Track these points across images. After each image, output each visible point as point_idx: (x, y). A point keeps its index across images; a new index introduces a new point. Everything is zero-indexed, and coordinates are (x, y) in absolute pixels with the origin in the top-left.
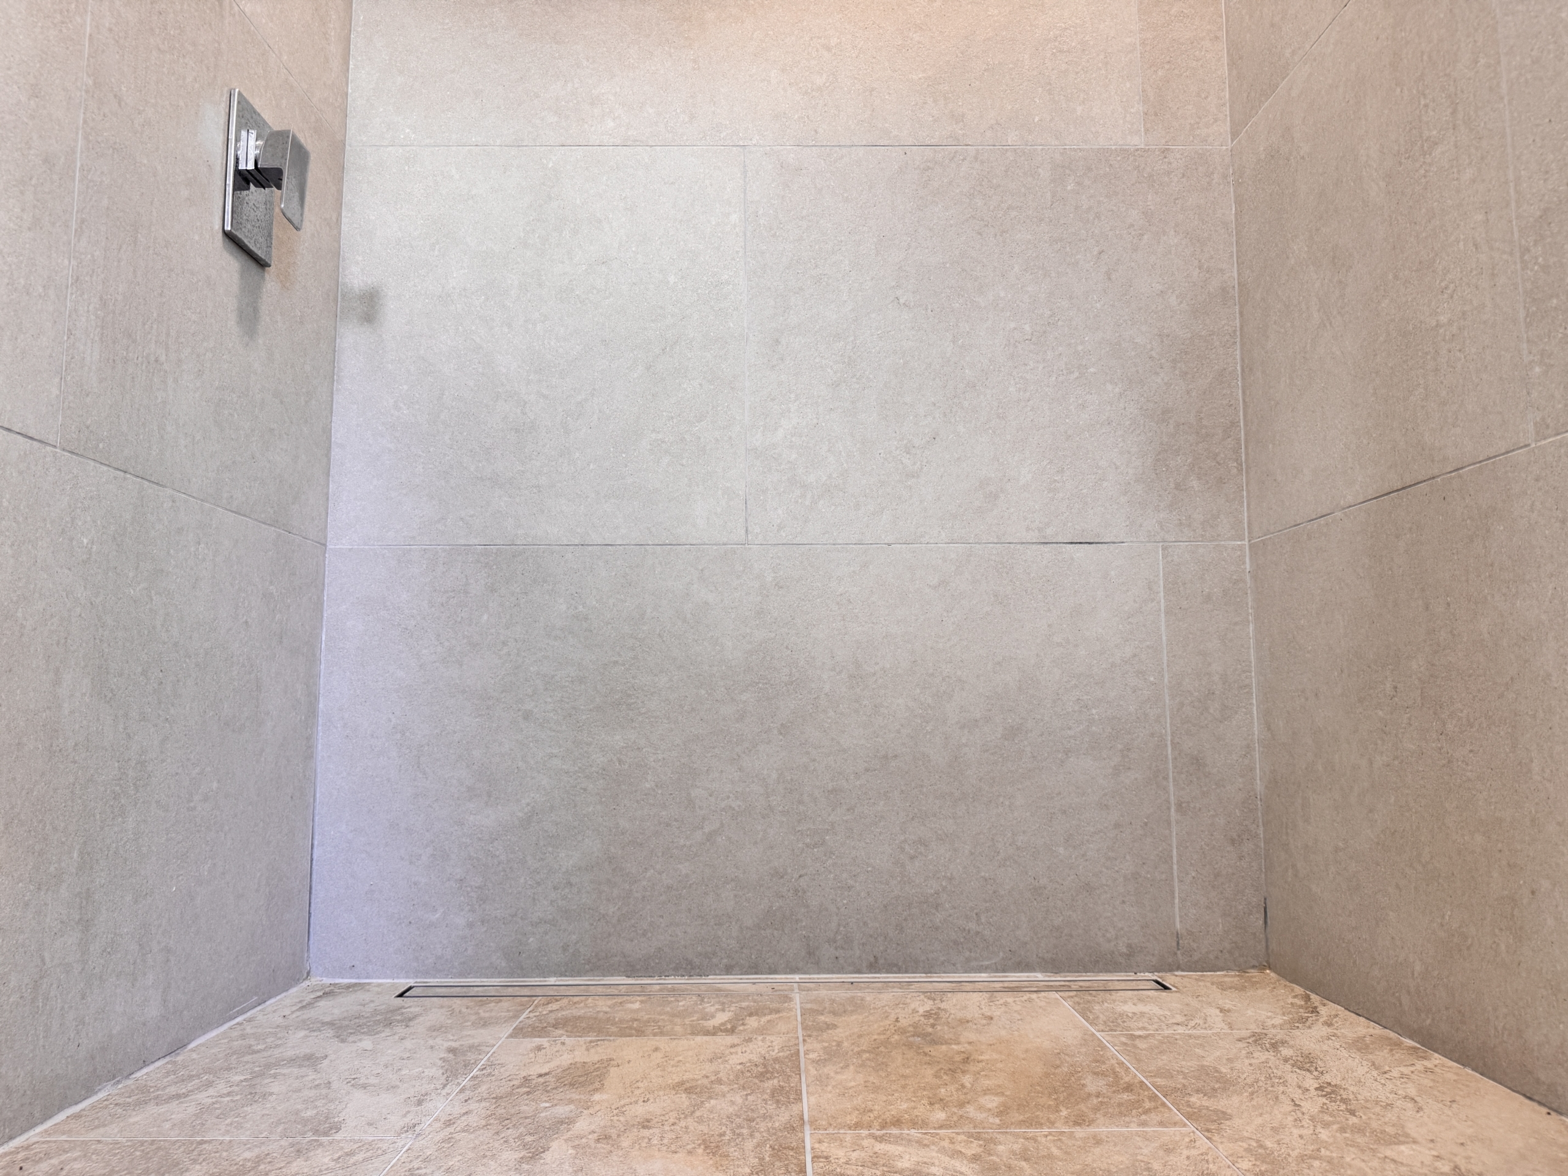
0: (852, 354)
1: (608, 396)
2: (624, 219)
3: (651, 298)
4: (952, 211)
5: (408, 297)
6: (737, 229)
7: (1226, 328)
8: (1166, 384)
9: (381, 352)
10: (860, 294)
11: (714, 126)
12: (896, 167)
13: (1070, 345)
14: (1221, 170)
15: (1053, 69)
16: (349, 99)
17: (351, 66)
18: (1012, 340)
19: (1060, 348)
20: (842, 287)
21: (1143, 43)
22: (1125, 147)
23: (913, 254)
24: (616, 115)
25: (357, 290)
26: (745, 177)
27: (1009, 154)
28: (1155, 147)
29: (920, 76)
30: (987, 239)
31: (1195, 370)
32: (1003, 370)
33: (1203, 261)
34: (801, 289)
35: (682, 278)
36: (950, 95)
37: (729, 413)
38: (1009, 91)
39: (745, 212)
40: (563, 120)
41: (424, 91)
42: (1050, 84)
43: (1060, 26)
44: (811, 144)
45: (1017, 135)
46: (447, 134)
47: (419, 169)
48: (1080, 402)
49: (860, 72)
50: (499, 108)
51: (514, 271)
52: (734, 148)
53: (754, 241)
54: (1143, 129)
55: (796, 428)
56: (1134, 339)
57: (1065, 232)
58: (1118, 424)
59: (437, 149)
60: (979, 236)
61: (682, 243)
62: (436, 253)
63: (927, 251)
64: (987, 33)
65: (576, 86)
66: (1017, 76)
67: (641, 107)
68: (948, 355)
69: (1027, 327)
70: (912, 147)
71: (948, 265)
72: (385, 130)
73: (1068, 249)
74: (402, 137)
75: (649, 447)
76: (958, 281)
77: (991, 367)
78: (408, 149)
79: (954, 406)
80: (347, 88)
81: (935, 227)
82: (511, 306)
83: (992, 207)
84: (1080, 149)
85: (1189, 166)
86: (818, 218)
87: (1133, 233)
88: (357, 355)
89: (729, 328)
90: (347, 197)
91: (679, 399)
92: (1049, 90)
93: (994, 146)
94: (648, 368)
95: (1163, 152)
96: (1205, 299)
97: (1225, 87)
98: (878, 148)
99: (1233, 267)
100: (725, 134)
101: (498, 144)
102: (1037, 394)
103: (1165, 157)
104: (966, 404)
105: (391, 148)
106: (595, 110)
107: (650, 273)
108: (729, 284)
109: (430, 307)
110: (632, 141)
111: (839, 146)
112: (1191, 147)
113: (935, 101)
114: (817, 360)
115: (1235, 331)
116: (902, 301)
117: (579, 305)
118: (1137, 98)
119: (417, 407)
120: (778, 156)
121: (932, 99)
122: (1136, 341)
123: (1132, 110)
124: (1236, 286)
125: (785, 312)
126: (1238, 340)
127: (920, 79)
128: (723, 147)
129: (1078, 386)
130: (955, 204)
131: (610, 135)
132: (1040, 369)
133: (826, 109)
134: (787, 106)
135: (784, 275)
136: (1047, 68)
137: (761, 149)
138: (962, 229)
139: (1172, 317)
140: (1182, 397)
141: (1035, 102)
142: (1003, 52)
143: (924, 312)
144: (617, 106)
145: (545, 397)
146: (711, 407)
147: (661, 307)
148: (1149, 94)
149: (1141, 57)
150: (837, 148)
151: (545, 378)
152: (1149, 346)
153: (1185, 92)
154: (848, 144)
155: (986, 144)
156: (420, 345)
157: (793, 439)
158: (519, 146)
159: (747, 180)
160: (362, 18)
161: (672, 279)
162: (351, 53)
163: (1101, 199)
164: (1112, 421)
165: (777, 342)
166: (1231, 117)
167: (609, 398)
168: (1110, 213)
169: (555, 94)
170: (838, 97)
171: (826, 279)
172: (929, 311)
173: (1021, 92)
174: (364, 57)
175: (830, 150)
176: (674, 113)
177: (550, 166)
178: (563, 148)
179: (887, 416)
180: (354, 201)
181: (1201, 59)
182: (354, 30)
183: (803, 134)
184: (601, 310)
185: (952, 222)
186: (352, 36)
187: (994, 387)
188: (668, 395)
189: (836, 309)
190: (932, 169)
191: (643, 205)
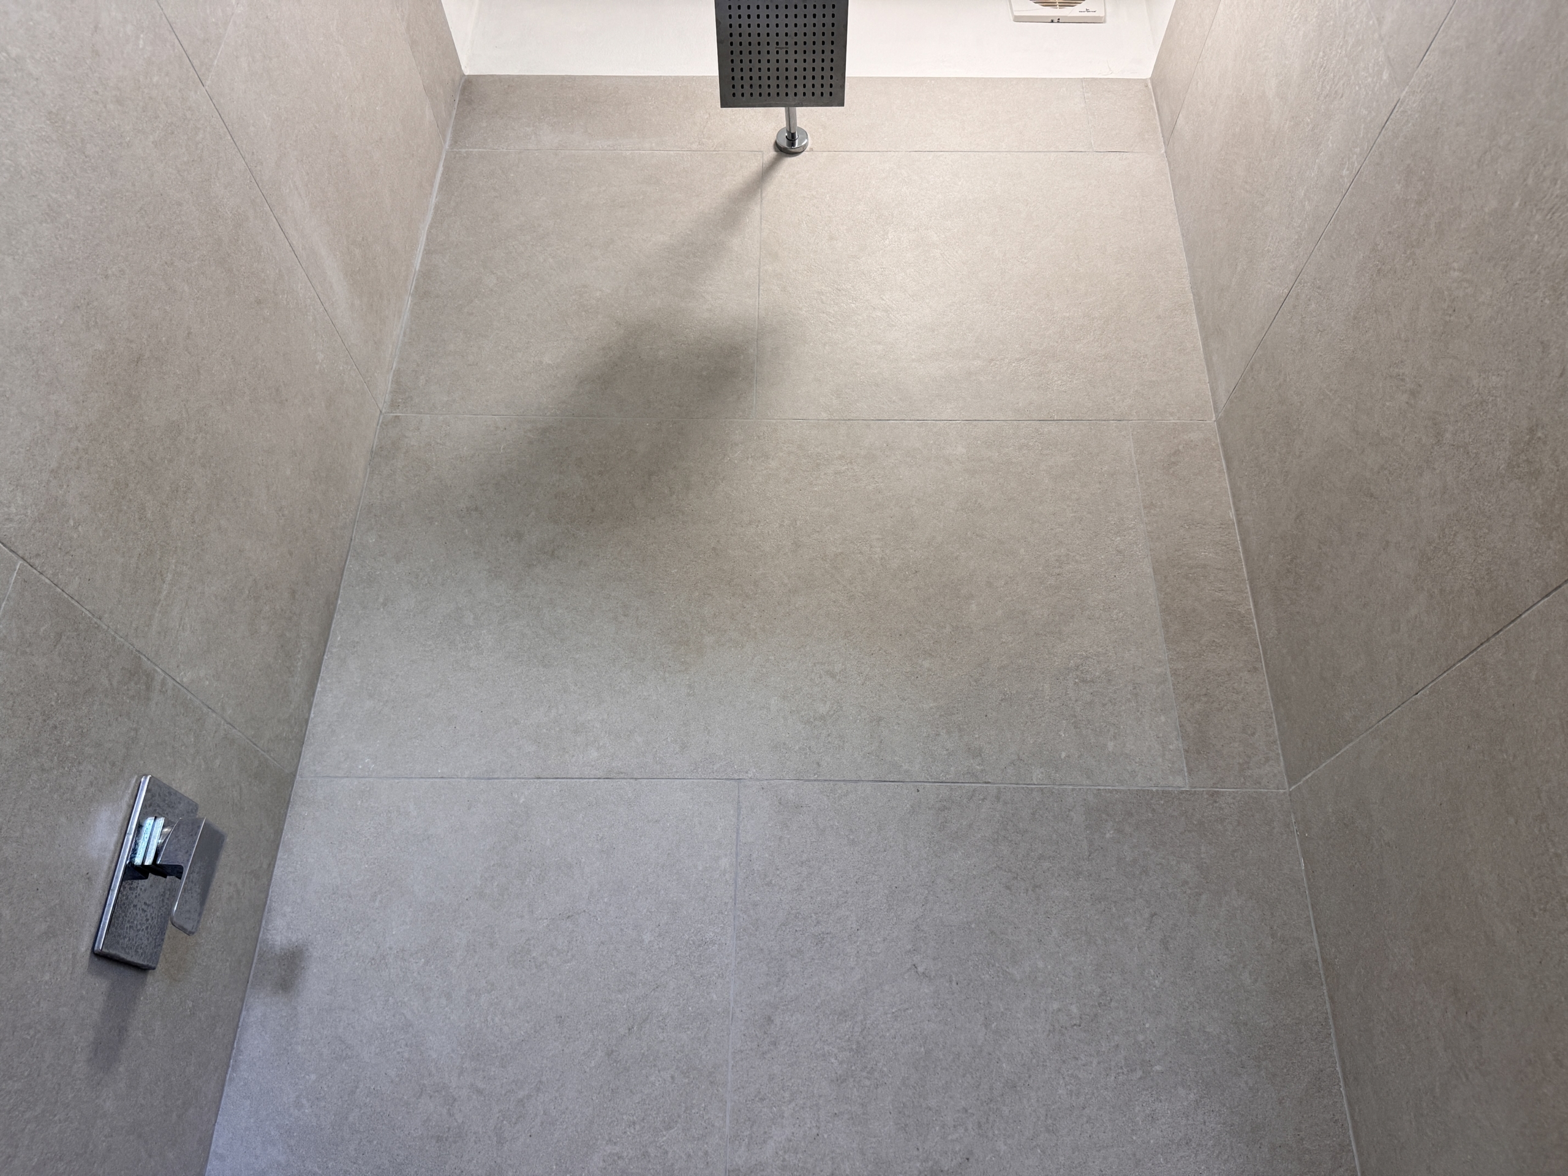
0: (861, 1038)
1: (557, 1091)
2: (598, 863)
3: (620, 961)
4: (974, 859)
5: (335, 958)
6: (727, 876)
7: (1315, 1014)
8: (1251, 1089)
9: (291, 1029)
10: (870, 959)
11: (707, 757)
12: (908, 806)
13: (1128, 1032)
14: (1282, 818)
15: (1076, 701)
16: (310, 724)
17: (318, 689)
18: (1057, 1026)
19: (1116, 1038)
20: (848, 950)
21: (1175, 673)
22: (1167, 789)
23: (931, 910)
24: (601, 744)
25: (278, 949)
26: (739, 815)
27: (1035, 794)
28: (1202, 790)
29: (931, 705)
30: (1017, 895)
31: (1285, 1071)
32: (1048, 1064)
33: (1275, 928)
34: (800, 951)
35: (660, 935)
36: (965, 727)
37: (706, 1117)
38: (1029, 723)
39: (737, 855)
40: (542, 749)
41: (392, 716)
42: (1075, 716)
43: (1080, 655)
44: (812, 778)
45: (1042, 773)
46: (411, 765)
47: (373, 805)
48: (1147, 1112)
49: (867, 701)
50: (473, 735)
51: (463, 928)
52: (728, 782)
53: (746, 890)
54: (1185, 769)
55: (790, 1141)
56: (1204, 1027)
57: (1108, 889)
58: (1199, 1145)
59: (397, 781)
60: (1008, 891)
61: (662, 892)
62: (377, 904)
63: (947, 907)
64: (1002, 661)
65: (560, 712)
66: (1038, 707)
67: (629, 736)
68: (979, 1043)
69: (1074, 1009)
70: (926, 784)
71: (973, 926)
72: (342, 759)
73: (1114, 910)
74: (360, 767)
75: (601, 1164)
76: (986, 946)
77: (1034, 1061)
78: (363, 781)
79: (991, 1113)
80: (309, 714)
81: (955, 878)
82: (454, 971)
83: (1020, 856)
84: (1116, 790)
85: (1244, 812)
86: (820, 864)
87: (1189, 891)
88: (263, 1033)
89: (711, 1001)
90: (287, 835)
91: (644, 1097)
92: (1075, 722)
93: (1017, 784)
94: (609, 1054)
95: (1212, 795)
96: (1285, 976)
97: (1273, 723)
98: (887, 783)
99: (1312, 935)
100: (718, 765)
101: (466, 776)
102: (1093, 1100)
103: (1216, 802)
104: (1006, 1110)
105: (345, 779)
106: (578, 739)
107: (622, 930)
108: (715, 944)
109: (359, 972)
110: (616, 773)
111: (844, 781)
112: (1244, 790)
113: (949, 732)
114: (818, 1046)
115: (1326, 1018)
116: (920, 969)
117: (534, 971)
118: (1175, 733)
119: (323, 1104)
120: (776, 791)
121: (944, 731)
122: (1207, 1030)
123: (1171, 747)
124: (1320, 960)
125: (779, 980)
126: (1332, 1031)
127: (931, 708)
128: (715, 781)
129: (1143, 1089)
130: (977, 851)
131: (592, 766)
132: (1094, 1066)
133: (830, 739)
134: (788, 736)
135: (779, 932)
136: (1070, 699)
137: (758, 783)
138: (987, 881)
139: (1247, 999)
140: (1273, 1109)
141: (1060, 736)
142: (1020, 681)
143: (947, 985)
144: (602, 735)
145: (480, 1092)
146: (683, 1109)
147: (632, 974)
148: (1188, 730)
149: (1174, 689)
150: (842, 783)
151: (482, 1066)
152: (1224, 1038)
153: (1228, 727)
154: (853, 779)
155: (1009, 782)
156: (340, 1021)
157: (786, 1157)
158: (489, 779)
159: (741, 819)
160: (339, 639)
161: (647, 937)
162: (321, 674)
163: (1147, 850)
164: (1191, 1140)
165: (770, 1020)
166: (1284, 756)
167: (557, 1095)
168: (1159, 867)
169: (537, 721)
170: (843, 726)
171: (829, 940)
172: (954, 984)
173: (1043, 725)
174: (334, 680)
175: (834, 785)
176: (664, 742)
177: (521, 802)
178: (538, 781)
179: (906, 1125)
180: (294, 841)
181: (1241, 692)
182: (329, 651)
183: (805, 767)
184: (559, 977)
185: (974, 873)
186: (325, 657)
187: (1039, 1088)
188: (631, 1091)
189: (841, 978)
190: (949, 809)
191: (621, 847)
